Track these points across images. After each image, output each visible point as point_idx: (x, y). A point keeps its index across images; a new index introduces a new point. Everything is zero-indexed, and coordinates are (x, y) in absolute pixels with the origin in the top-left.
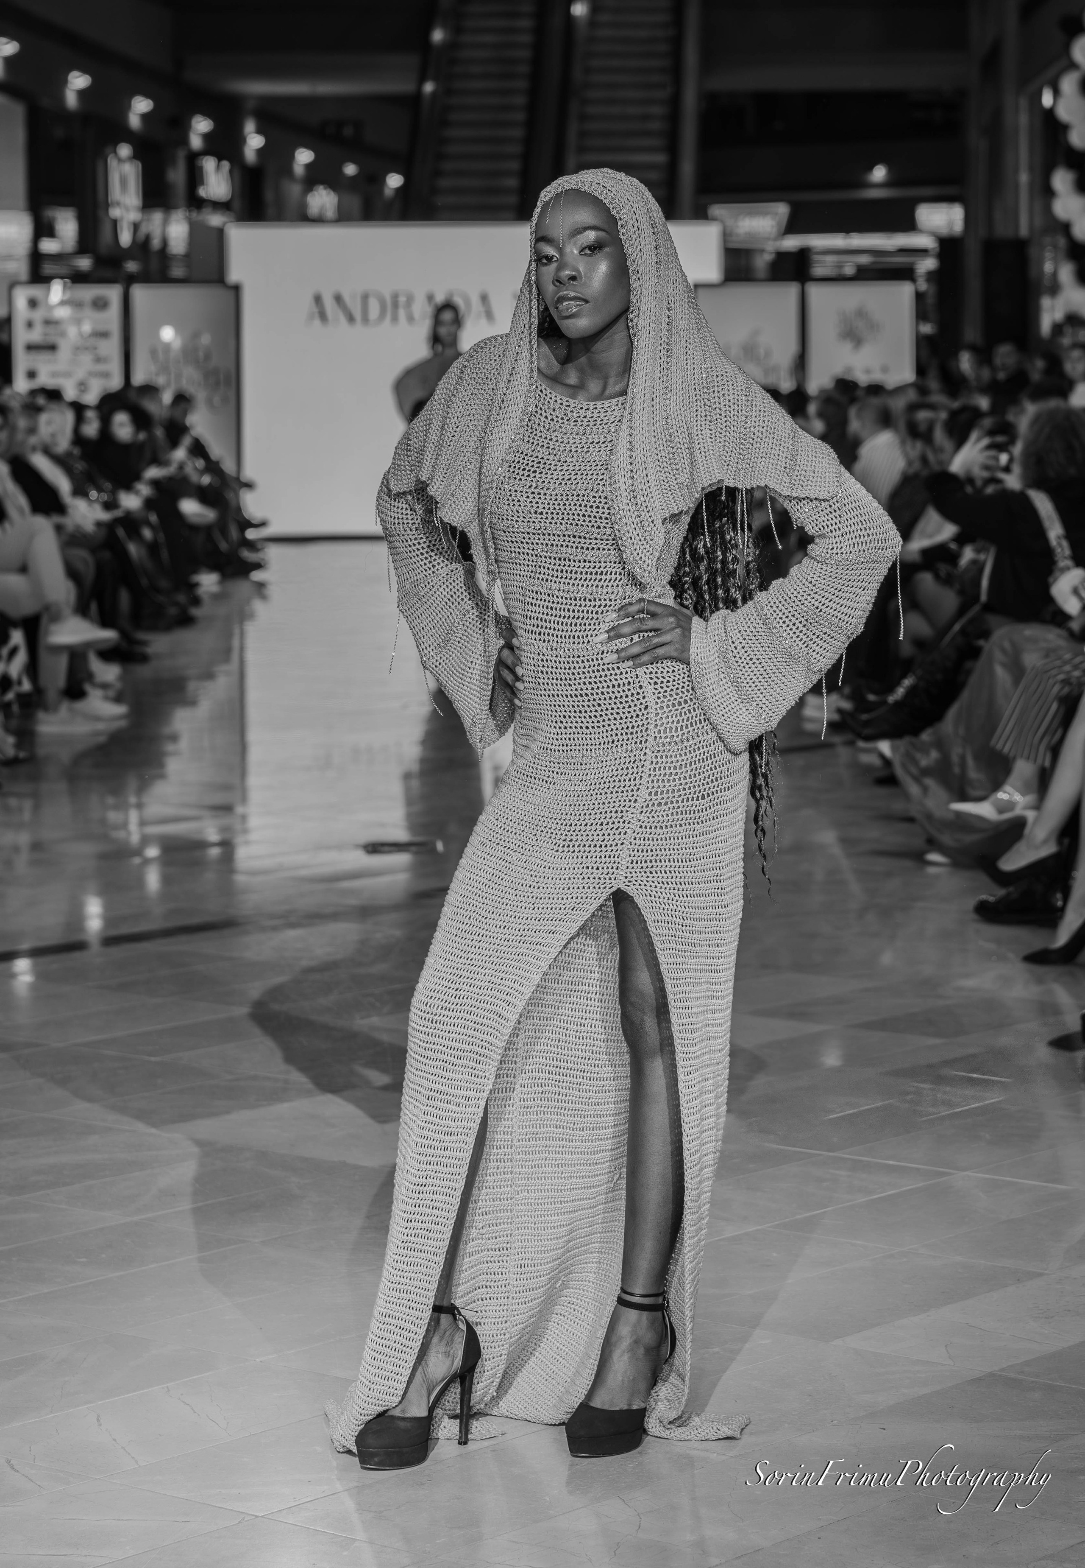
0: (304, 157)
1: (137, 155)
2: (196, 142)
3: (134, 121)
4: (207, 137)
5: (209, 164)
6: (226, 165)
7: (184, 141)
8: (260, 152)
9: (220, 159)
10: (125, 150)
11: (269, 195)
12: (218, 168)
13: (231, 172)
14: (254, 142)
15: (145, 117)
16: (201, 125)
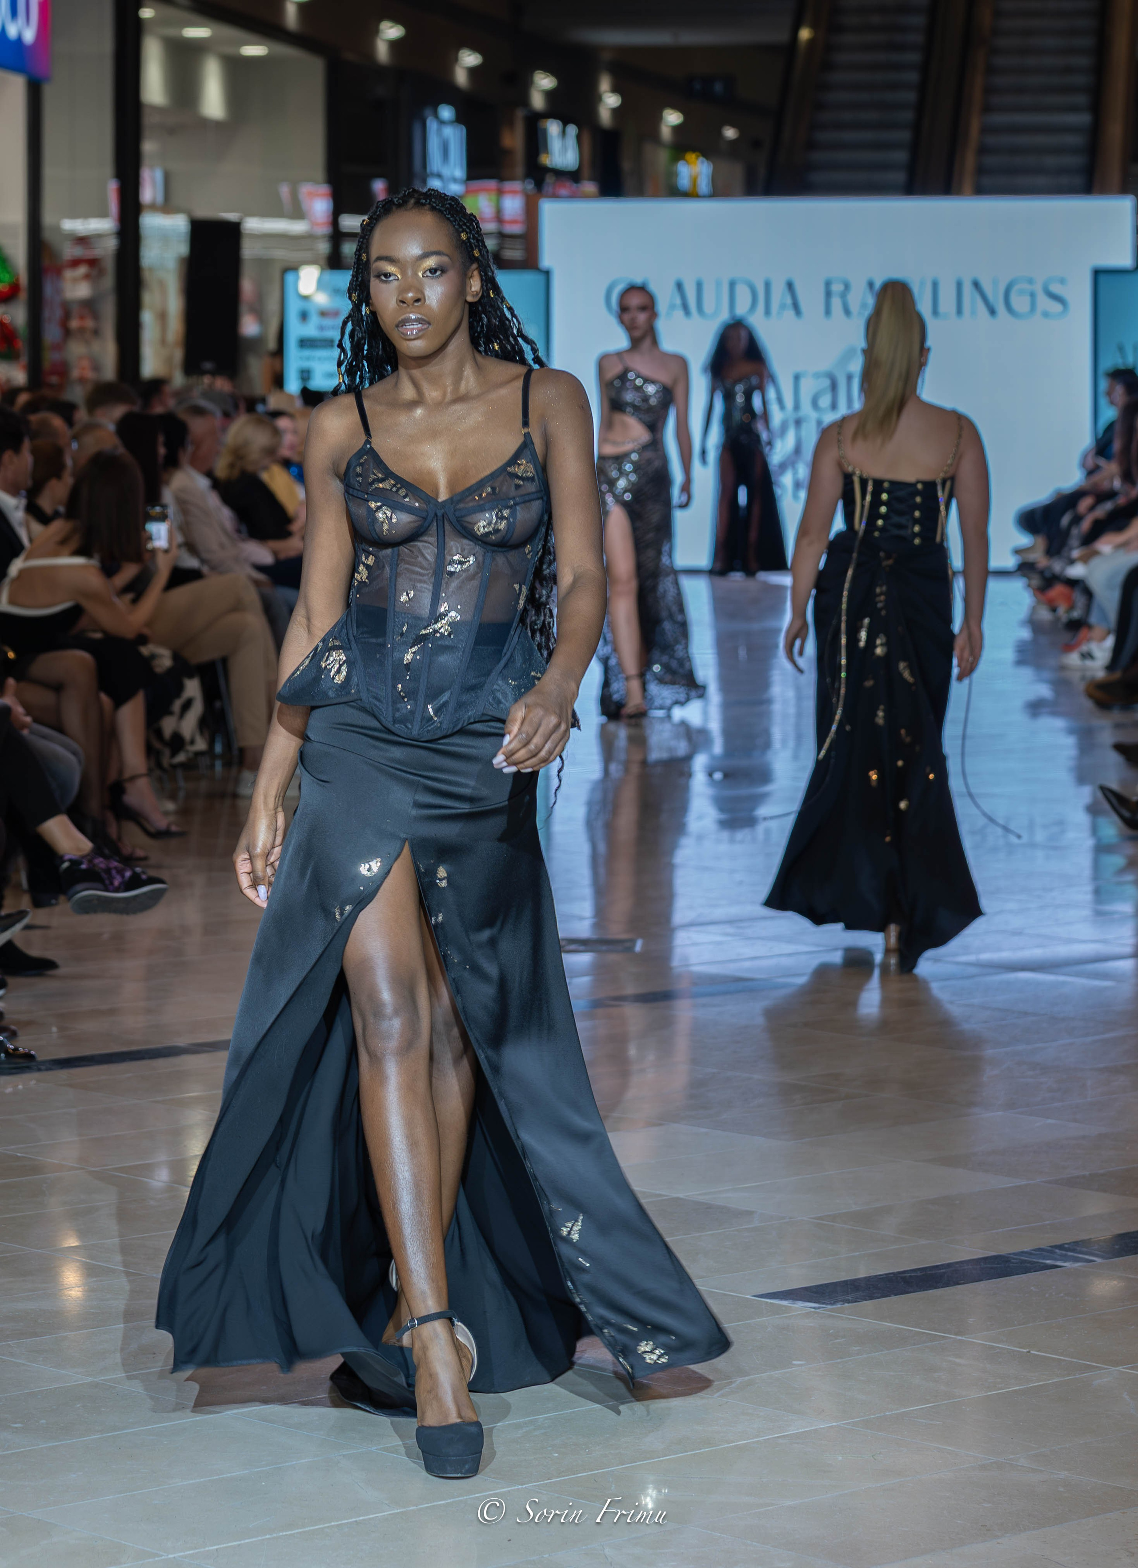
0: (672, 118)
1: (460, 119)
2: (538, 101)
3: (461, 78)
4: (550, 95)
5: (553, 128)
6: (572, 130)
7: (524, 100)
8: (616, 112)
9: (565, 122)
10: (446, 112)
11: (627, 165)
12: (564, 133)
13: (579, 138)
14: (611, 101)
15: (473, 72)
16: (544, 82)
